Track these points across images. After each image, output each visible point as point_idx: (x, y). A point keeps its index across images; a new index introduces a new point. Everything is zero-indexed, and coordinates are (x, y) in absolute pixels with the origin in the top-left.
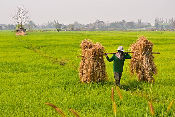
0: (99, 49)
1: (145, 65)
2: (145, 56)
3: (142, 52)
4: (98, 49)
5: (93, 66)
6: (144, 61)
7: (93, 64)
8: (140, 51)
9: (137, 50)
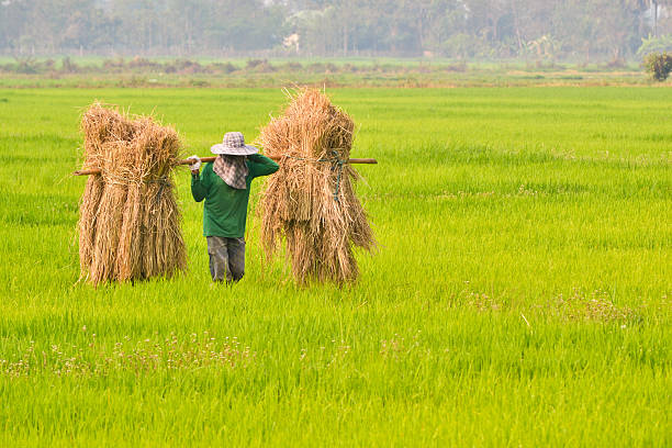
0: (165, 141)
1: (331, 209)
2: (327, 172)
3: (316, 154)
4: (162, 139)
5: (142, 210)
6: (326, 190)
7: (143, 200)
8: (307, 150)
9: (293, 148)
